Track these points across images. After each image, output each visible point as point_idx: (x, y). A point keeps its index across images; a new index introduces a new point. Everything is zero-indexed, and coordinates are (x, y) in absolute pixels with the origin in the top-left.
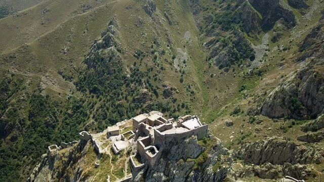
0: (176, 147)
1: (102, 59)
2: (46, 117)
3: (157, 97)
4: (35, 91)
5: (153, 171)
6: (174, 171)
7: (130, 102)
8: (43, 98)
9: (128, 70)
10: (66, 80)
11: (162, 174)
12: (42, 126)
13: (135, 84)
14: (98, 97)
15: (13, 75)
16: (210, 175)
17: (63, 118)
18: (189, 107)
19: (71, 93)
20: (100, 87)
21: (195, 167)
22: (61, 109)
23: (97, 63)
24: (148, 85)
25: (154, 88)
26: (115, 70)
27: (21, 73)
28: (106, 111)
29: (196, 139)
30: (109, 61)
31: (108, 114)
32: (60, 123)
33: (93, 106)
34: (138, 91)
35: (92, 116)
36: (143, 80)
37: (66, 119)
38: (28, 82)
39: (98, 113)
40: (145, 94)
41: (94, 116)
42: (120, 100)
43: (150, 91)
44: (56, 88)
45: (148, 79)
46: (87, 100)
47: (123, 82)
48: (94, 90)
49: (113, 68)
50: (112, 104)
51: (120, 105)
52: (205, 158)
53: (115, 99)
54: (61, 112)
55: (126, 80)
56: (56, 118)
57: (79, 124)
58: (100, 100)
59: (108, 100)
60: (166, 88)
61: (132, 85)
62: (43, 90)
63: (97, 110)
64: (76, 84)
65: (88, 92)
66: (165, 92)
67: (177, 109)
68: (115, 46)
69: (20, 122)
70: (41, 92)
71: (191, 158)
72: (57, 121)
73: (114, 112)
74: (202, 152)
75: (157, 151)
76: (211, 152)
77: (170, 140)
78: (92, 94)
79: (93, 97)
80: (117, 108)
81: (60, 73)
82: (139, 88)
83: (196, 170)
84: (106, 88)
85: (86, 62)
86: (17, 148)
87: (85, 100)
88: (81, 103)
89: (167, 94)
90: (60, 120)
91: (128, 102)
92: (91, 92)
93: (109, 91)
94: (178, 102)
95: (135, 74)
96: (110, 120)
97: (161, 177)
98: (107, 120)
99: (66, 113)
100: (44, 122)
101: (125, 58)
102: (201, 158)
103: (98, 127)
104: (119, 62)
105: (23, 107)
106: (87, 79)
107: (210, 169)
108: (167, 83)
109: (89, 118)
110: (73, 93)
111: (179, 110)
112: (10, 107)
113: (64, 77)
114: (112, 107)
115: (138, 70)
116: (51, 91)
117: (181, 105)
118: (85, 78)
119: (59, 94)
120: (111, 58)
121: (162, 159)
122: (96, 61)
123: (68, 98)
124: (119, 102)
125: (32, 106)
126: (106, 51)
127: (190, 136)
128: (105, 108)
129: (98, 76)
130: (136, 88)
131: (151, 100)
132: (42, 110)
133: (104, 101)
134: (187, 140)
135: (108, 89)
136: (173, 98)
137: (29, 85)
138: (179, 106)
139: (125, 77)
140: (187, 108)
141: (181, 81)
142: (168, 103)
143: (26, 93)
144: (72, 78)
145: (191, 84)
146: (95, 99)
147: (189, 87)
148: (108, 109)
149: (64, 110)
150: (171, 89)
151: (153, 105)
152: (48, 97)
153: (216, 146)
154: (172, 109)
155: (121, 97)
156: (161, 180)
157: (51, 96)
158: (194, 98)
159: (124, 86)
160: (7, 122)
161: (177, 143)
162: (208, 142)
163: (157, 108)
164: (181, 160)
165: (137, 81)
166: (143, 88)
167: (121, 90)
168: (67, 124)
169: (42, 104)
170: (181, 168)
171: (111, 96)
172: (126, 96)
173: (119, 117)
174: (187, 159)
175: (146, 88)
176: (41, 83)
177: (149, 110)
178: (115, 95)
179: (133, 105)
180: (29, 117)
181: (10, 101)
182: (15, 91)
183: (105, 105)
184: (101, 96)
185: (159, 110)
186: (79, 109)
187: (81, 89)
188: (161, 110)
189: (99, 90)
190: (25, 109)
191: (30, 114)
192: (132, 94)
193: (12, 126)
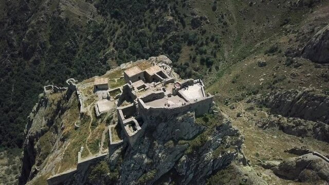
0: (164, 124)
2: (65, 41)
3: (184, 28)
4: (54, 13)
5: (132, 151)
6: (160, 154)
7: (153, 31)
8: (62, 20)
11: (144, 156)
12: (62, 51)
14: (119, 23)
16: (208, 162)
17: (84, 43)
18: (219, 40)
19: (92, 16)
20: (122, 12)
21: (189, 151)
22: (81, 34)
24: (174, 11)
25: (182, 16)
28: (127, 39)
29: (192, 116)
31: (129, 42)
32: (81, 49)
33: (114, 33)
34: (163, 18)
35: (112, 44)
36: (169, 5)
37: (86, 45)
38: (46, 2)
39: (119, 41)
40: (169, 23)
41: (114, 43)
42: (143, 28)
43: (176, 20)
44: (76, 10)
45: (174, 5)
46: (108, 26)
47: (146, 7)
48: (116, 15)
50: (134, 32)
51: (142, 34)
52: (203, 142)
53: (137, 27)
54: (82, 37)
55: (150, 5)
56: (75, 42)
57: (99, 51)
58: (121, 27)
59: (129, 27)
60: (195, 17)
62: (62, 11)
63: (118, 38)
64: (97, 6)
65: (109, 17)
66: (192, 21)
67: (204, 43)
69: (41, 45)
70: (60, 14)
71: (185, 140)
72: (78, 47)
73: (135, 41)
74: (201, 132)
75: (139, 128)
76: (213, 133)
77: (158, 114)
78: (113, 19)
79: (114, 22)
80: (138, 37)
82: (164, 14)
83: (190, 155)
84: (128, 13)
86: (40, 71)
87: (106, 26)
88: (101, 28)
89: (195, 24)
90: (81, 45)
91: (151, 31)
92: (112, 16)
93: (131, 16)
94: (207, 35)
96: (131, 49)
97: (143, 160)
98: (128, 49)
99: (86, 39)
100: (64, 47)
102: (198, 139)
103: (119, 57)
105: (43, 29)
107: (209, 155)
108: (196, 10)
109: (109, 45)
110: (94, 17)
111: (207, 44)
112: (30, 29)
114: (134, 35)
116: (71, 13)
117: (210, 37)
119: (79, 17)
121: (146, 138)
123: (89, 22)
124: (141, 30)
125: (52, 29)
127: (185, 112)
128: (126, 36)
130: (161, 15)
131: (176, 30)
132: (62, 34)
133: (126, 28)
134: (180, 118)
135: (130, 14)
136: (201, 30)
137: (48, 5)
138: (207, 38)
139: (149, 1)
140: (217, 42)
141: (214, 9)
142: (196, 34)
143: (45, 14)
145: (224, 13)
146: (116, 25)
147: (222, 17)
148: (129, 38)
149: (85, 35)
150: (201, 18)
151: (178, 36)
152: (67, 19)
153: (221, 126)
154: (199, 42)
155: (143, 24)
156: (143, 163)
157: (71, 19)
158: (227, 31)
159: (148, 11)
160: (28, 44)
161: (166, 120)
162: (210, 120)
163: (182, 40)
164: (171, 142)
165: (162, 7)
166: (168, 15)
167: (144, 16)
168: (87, 51)
169: (61, 28)
170: (169, 151)
171: (132, 23)
172: (149, 24)
173: (140, 47)
174: (179, 140)
175: (172, 15)
176: (60, 4)
177: (173, 42)
178: (137, 21)
179: (156, 35)
180: (50, 41)
181: (29, 22)
182: (35, 12)
183: (126, 33)
184: (122, 22)
185: (185, 42)
186: (99, 35)
187: (102, 13)
188: (187, 43)
189: (120, 15)
190: (45, 31)
191: (51, 37)
192: (156, 23)
193: (33, 50)
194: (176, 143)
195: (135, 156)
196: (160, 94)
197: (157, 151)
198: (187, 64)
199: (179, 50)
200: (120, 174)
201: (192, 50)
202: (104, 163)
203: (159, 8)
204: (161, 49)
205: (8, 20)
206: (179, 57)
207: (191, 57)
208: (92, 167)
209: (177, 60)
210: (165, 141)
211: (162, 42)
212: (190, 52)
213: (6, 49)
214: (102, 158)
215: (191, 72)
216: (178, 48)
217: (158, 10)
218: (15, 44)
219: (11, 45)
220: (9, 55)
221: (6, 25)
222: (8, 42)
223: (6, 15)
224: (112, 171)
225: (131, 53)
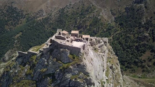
1: (134, 9)
2: (95, 28)
3: (153, 42)
4: (97, 15)
5: (43, 56)
7: (135, 38)
8: (98, 19)
9: (145, 20)
10: (112, 15)
11: (46, 60)
12: (91, 31)
13: (144, 29)
14: (121, 28)
15: (93, 5)
16: (67, 79)
17: (101, 32)
19: (111, 22)
20: (124, 24)
21: (61, 68)
22: (103, 27)
23: (130, 11)
24: (151, 32)
26: (137, 17)
27: (96, 6)
28: (120, 36)
29: (68, 52)
30: (137, 11)
31: (120, 38)
32: (99, 33)
33: (116, 32)
34: (143, 33)
35: (112, 36)
36: (150, 28)
38: (96, 10)
39: (116, 36)
40: (145, 37)
41: (114, 36)
42: (131, 34)
43: (150, 36)
44: (106, 17)
45: (153, 29)
46: (115, 28)
47: (138, 25)
48: (121, 24)
49: (136, 16)
50: (126, 34)
51: (128, 37)
52: (68, 67)
53: (128, 33)
55: (140, 25)
56: (98, 30)
58: (121, 30)
59: (124, 32)
61: (142, 29)
62: (100, 16)
63: (116, 34)
64: (115, 18)
68: (145, 4)
69: (85, 26)
71: (62, 62)
72: (98, 32)
73: (123, 39)
74: (69, 62)
75: (48, 47)
76: (74, 66)
77: (56, 45)
79: (119, 27)
80: (126, 37)
81: (111, 11)
82: (145, 32)
83: (61, 70)
84: (127, 25)
85: (126, 9)
87: (114, 27)
88: (112, 28)
90: (100, 32)
91: (134, 37)
92: (119, 24)
93: (127, 27)
95: (147, 23)
96: (119, 42)
98: (118, 41)
99: (103, 30)
100: (93, 30)
101: (147, 13)
102: (66, 65)
103: (112, 43)
104: (142, 13)
105: (89, 20)
106: (121, 17)
110: (112, 22)
112: (85, 19)
113: (112, 13)
114: (124, 36)
115: (151, 22)
116: (103, 17)
118: (121, 16)
119: (106, 20)
120: (138, 10)
122: (130, 9)
123: (108, 24)
124: (129, 35)
125: (92, 21)
126: (138, 5)
127: (65, 49)
128: (120, 35)
129: (126, 18)
130: (143, 31)
131: (148, 41)
132: (95, 24)
134: (62, 50)
135: (128, 26)
137: (96, 12)
139: (140, 23)
143: (93, 15)
144: (115, 14)
146: (119, 29)
148: (121, 36)
149: (104, 28)
151: (147, 45)
152: (100, 19)
155: (132, 33)
156: (45, 63)
157: (102, 20)
159: (138, 27)
160: (81, 24)
163: (148, 48)
164: (55, 59)
165: (146, 28)
166: (147, 33)
167: (134, 29)
168: (101, 35)
169: (96, 22)
170: (53, 63)
171: (127, 30)
172: (135, 34)
173: (125, 42)
175: (149, 34)
176: (101, 12)
177: (142, 46)
178: (129, 30)
179: (136, 40)
180: (90, 26)
181: (86, 16)
182: (90, 13)
183: (121, 33)
184: (122, 28)
185: (150, 49)
186: (109, 30)
187: (116, 22)
188: (150, 50)
189: (123, 25)
191: (90, 24)
192: (139, 34)
193: (82, 27)
194: (57, 61)
195: (43, 59)
196: (64, 38)
197: (50, 61)
198: (145, 61)
199: (144, 52)
200: (37, 63)
201: (152, 55)
202: (35, 56)
203: (144, 28)
204: (134, 47)
205: (80, 13)
206: (142, 55)
207: (149, 58)
208: (32, 56)
209: (140, 56)
210: (54, 58)
211: (137, 44)
212: (150, 55)
213: (74, 23)
214: (36, 54)
215: (145, 65)
216: (144, 51)
218: (77, 22)
219: (76, 22)
220: (73, 26)
221: (79, 14)
222: (76, 21)
223: (80, 11)
224: (36, 61)
225: (119, 43)
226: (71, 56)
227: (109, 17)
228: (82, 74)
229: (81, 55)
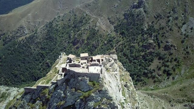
0: (73, 79)
1: (133, 15)
2: (94, 41)
3: (159, 49)
4: (93, 26)
5: (58, 88)
6: (68, 94)
7: (140, 46)
8: (95, 31)
9: (146, 25)
10: (110, 24)
11: (62, 92)
12: (90, 46)
13: (147, 36)
14: (123, 38)
15: (87, 15)
16: (90, 107)
17: (102, 44)
18: (180, 62)
20: (126, 32)
21: (82, 97)
22: (102, 39)
23: (129, 17)
24: (155, 38)
25: (160, 42)
26: (138, 24)
27: (91, 15)
28: (124, 47)
29: (87, 79)
30: (137, 17)
31: (124, 49)
32: (100, 47)
33: (118, 43)
34: (148, 40)
35: (115, 48)
36: (153, 34)
37: (103, 45)
38: (92, 20)
39: (119, 47)
40: (150, 44)
41: (116, 48)
42: (135, 43)
43: (155, 43)
44: (104, 27)
45: (157, 34)
46: (116, 38)
47: (140, 32)
48: (122, 33)
49: (137, 22)
50: (129, 44)
51: (133, 47)
52: (89, 95)
53: (131, 42)
54: (102, 41)
55: (142, 32)
56: (98, 43)
57: (107, 50)
58: (123, 40)
59: (127, 41)
60: (168, 44)
61: (145, 36)
62: (97, 26)
63: (119, 46)
64: (115, 27)
65: (119, 34)
66: (165, 46)
67: (170, 60)
68: (144, 8)
69: (82, 40)
70: (96, 27)
71: (81, 91)
72: (98, 45)
73: (128, 49)
74: (90, 90)
75: (63, 77)
76: (96, 93)
77: (72, 74)
78: (120, 35)
79: (120, 37)
80: (130, 47)
81: (109, 19)
82: (149, 39)
83: (82, 100)
84: (129, 34)
85: (124, 15)
86: (77, 53)
88: (113, 39)
89: (167, 48)
90: (100, 45)
93: (130, 36)
94: (172, 56)
95: (150, 29)
96: (124, 53)
98: (122, 53)
99: (104, 42)
100: (92, 44)
101: (148, 17)
102: (87, 93)
104: (143, 19)
105: (86, 33)
106: (121, 25)
107: (91, 104)
108: (170, 40)
109: (113, 48)
110: (111, 32)
111: (171, 62)
112: (80, 32)
113: (110, 21)
114: (128, 46)
115: (153, 27)
116: (101, 28)
117: (174, 58)
118: (120, 24)
119: (104, 31)
120: (138, 16)
121: (64, 84)
122: (129, 15)
123: (108, 34)
124: (133, 44)
125: (90, 34)
126: (137, 10)
127: (83, 77)
128: (124, 46)
129: (127, 25)
130: (147, 38)
131: (153, 49)
132: (93, 37)
133: (125, 41)
134: (80, 78)
136: (170, 52)
137: (92, 22)
138: (172, 58)
139: (143, 30)
140: (178, 62)
141: (183, 42)
142: (165, 54)
143: (89, 26)
144: (114, 23)
145: (189, 46)
146: (121, 38)
147: (187, 48)
148: (125, 47)
149: (104, 40)
150: (172, 46)
151: (154, 53)
152: (98, 31)
153: (101, 90)
154: (166, 60)
155: (136, 41)
156: (61, 95)
158: (188, 57)
159: (141, 35)
160: (77, 38)
162: (96, 85)
163: (155, 55)
164: (74, 89)
165: (149, 34)
166: (151, 39)
167: (137, 37)
168: (102, 48)
169: (94, 34)
170: (72, 94)
171: (130, 39)
172: (139, 42)
173: (130, 53)
174: (78, 90)
175: (153, 40)
176: (98, 22)
177: (149, 55)
178: (133, 39)
179: (141, 49)
180: (87, 39)
181: (81, 28)
182: (85, 24)
183: (124, 44)
184: (124, 38)
185: (157, 57)
186: (111, 42)
187: (116, 31)
188: (158, 58)
189: (125, 34)
190: (86, 34)
191: (88, 38)
192: (143, 42)
193: (78, 42)
194: (76, 90)
195: (58, 91)
196: (79, 65)
197: (68, 92)
198: (154, 70)
199: (152, 61)
200: (51, 97)
201: (160, 63)
202: (47, 90)
203: (147, 34)
204: (141, 57)
205: (72, 25)
206: (150, 65)
207: (158, 67)
208: (42, 90)
209: (149, 66)
210: (72, 88)
211: (143, 54)
212: (158, 64)
213: (67, 39)
214: (48, 87)
215: (155, 75)
216: (151, 59)
217: (146, 35)
218: (72, 37)
219: (70, 37)
220: (67, 41)
221: (71, 27)
222: (69, 35)
223: (73, 23)
224: (49, 95)
225: (123, 55)
226: (91, 84)
227: (108, 27)
228: (105, 100)
229: (101, 81)
